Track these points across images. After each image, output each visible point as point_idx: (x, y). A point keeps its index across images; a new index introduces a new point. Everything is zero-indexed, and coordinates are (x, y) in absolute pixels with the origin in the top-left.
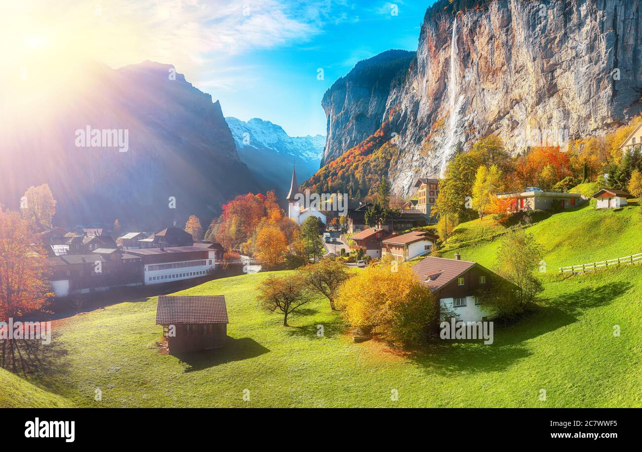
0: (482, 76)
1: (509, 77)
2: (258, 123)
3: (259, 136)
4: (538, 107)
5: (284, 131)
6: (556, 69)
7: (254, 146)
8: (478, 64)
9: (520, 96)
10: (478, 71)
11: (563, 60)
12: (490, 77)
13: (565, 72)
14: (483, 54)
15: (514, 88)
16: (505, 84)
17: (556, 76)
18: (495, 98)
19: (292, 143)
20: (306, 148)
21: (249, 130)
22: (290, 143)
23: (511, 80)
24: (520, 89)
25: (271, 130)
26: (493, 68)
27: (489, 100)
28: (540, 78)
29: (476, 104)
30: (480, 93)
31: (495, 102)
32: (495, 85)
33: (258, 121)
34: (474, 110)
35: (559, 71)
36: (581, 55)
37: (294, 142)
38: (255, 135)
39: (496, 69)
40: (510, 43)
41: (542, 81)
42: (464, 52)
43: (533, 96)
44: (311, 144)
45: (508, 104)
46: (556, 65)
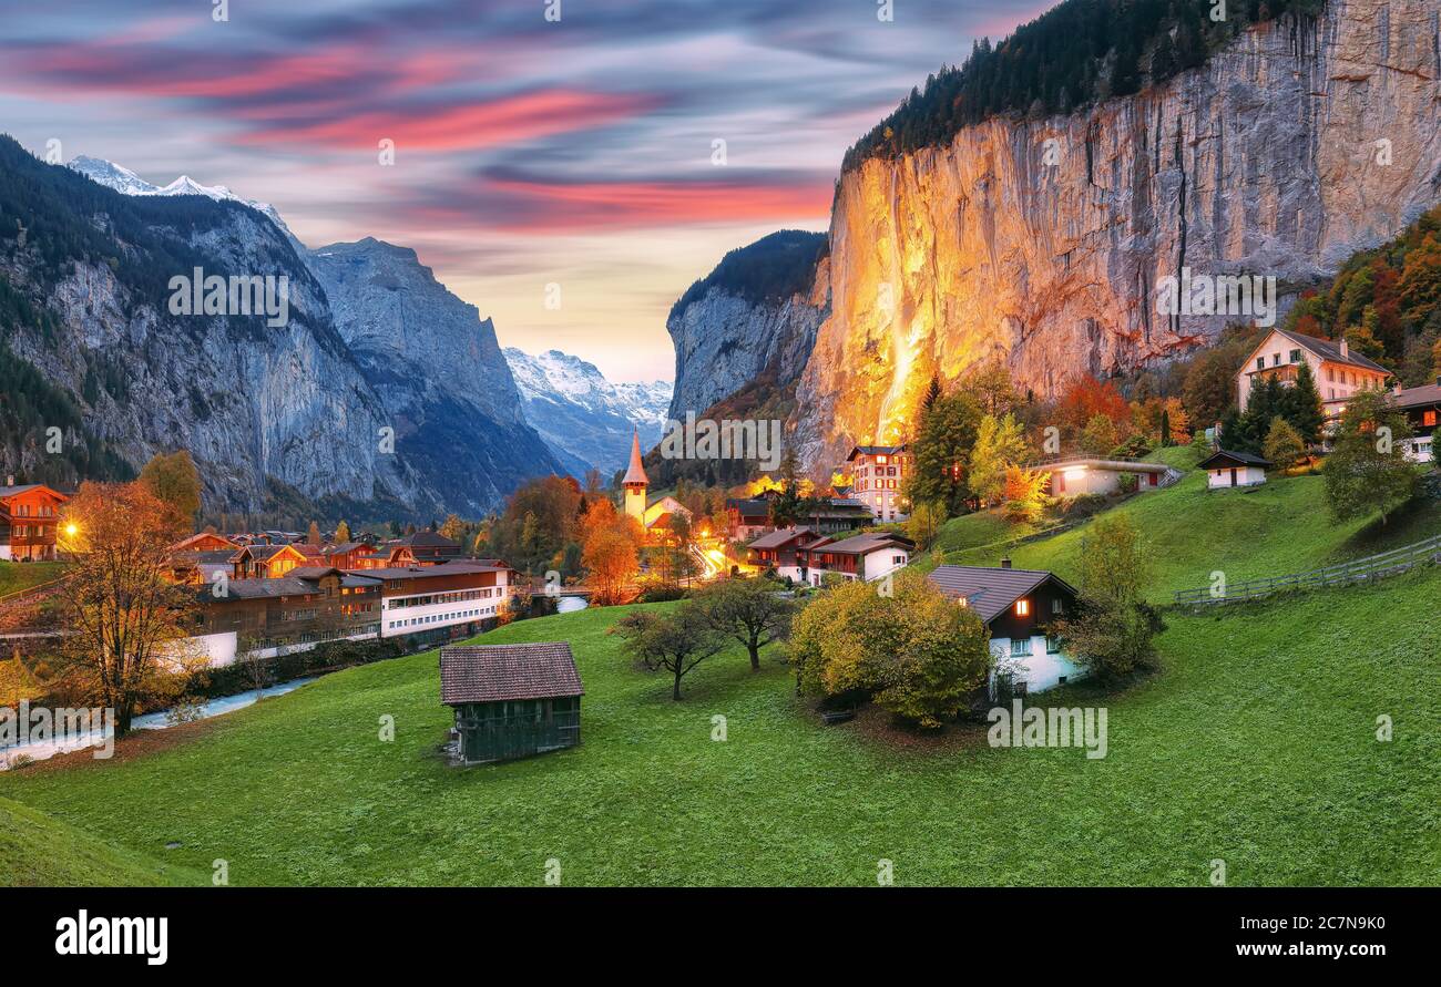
2: (557, 358)
3: (557, 382)
5: (600, 373)
6: (1074, 249)
7: (549, 399)
13: (1091, 254)
19: (613, 394)
21: (541, 371)
22: (609, 394)
23: (994, 274)
25: (579, 371)
28: (1046, 266)
33: (557, 355)
35: (1079, 253)
36: (1119, 221)
37: (616, 392)
38: (551, 380)
40: (992, 204)
41: (1049, 271)
44: (646, 396)
45: (990, 318)
46: (1074, 241)
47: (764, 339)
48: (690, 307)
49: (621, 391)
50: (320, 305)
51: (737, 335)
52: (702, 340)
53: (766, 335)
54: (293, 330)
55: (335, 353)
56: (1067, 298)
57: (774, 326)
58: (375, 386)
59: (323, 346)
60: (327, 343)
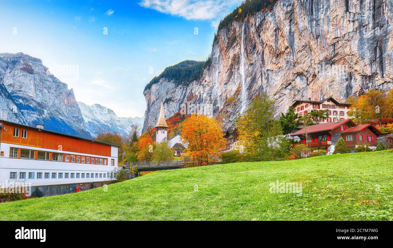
0: (267, 61)
1: (292, 57)
2: (98, 107)
3: (98, 116)
5: (114, 113)
6: (338, 41)
9: (302, 69)
10: (263, 57)
13: (347, 42)
14: (268, 43)
15: (296, 65)
16: (288, 62)
18: (278, 75)
20: (128, 124)
21: (92, 111)
22: (118, 121)
24: (302, 64)
25: (107, 112)
26: (277, 53)
27: (273, 78)
29: (262, 82)
30: (265, 74)
31: (278, 78)
32: (279, 64)
33: (98, 106)
34: (259, 87)
35: (340, 43)
37: (121, 121)
38: (95, 115)
39: (280, 53)
42: (251, 46)
44: (132, 122)
47: (181, 98)
48: (153, 85)
49: (122, 120)
51: (171, 96)
52: (157, 98)
53: (182, 96)
56: (333, 63)
57: (186, 93)
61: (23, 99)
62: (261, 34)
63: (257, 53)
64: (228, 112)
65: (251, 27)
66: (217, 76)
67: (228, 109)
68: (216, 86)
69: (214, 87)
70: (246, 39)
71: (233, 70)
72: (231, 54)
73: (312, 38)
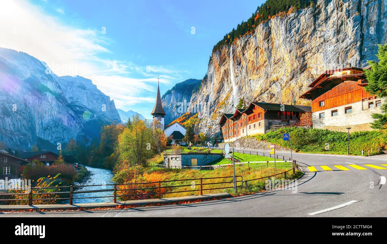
0: (249, 73)
1: (269, 68)
4: (291, 81)
6: (307, 54)
8: (247, 66)
9: (277, 78)
10: (247, 70)
11: (312, 47)
12: (255, 72)
13: (314, 55)
14: (250, 59)
15: (272, 74)
16: (266, 73)
17: (307, 58)
18: (258, 83)
23: (270, 70)
24: (277, 74)
26: (257, 66)
27: (254, 85)
28: (294, 62)
29: (246, 89)
30: (248, 82)
31: (258, 86)
32: (259, 74)
34: (244, 92)
35: (309, 55)
36: (328, 40)
39: (260, 66)
40: (271, 47)
41: (295, 64)
42: (237, 62)
43: (288, 75)
45: (268, 84)
46: (307, 51)
50: (59, 89)
54: (48, 94)
55: (64, 104)
58: (79, 115)
59: (59, 101)
60: (61, 100)
61: (79, 107)
62: (245, 52)
63: (242, 68)
64: (220, 112)
65: (238, 47)
66: (212, 87)
67: (220, 111)
68: (211, 95)
69: (210, 95)
70: (233, 57)
71: (224, 82)
72: (222, 69)
73: (286, 52)
